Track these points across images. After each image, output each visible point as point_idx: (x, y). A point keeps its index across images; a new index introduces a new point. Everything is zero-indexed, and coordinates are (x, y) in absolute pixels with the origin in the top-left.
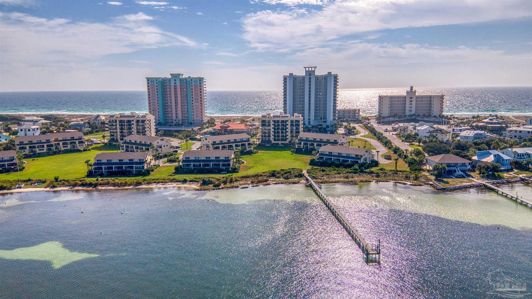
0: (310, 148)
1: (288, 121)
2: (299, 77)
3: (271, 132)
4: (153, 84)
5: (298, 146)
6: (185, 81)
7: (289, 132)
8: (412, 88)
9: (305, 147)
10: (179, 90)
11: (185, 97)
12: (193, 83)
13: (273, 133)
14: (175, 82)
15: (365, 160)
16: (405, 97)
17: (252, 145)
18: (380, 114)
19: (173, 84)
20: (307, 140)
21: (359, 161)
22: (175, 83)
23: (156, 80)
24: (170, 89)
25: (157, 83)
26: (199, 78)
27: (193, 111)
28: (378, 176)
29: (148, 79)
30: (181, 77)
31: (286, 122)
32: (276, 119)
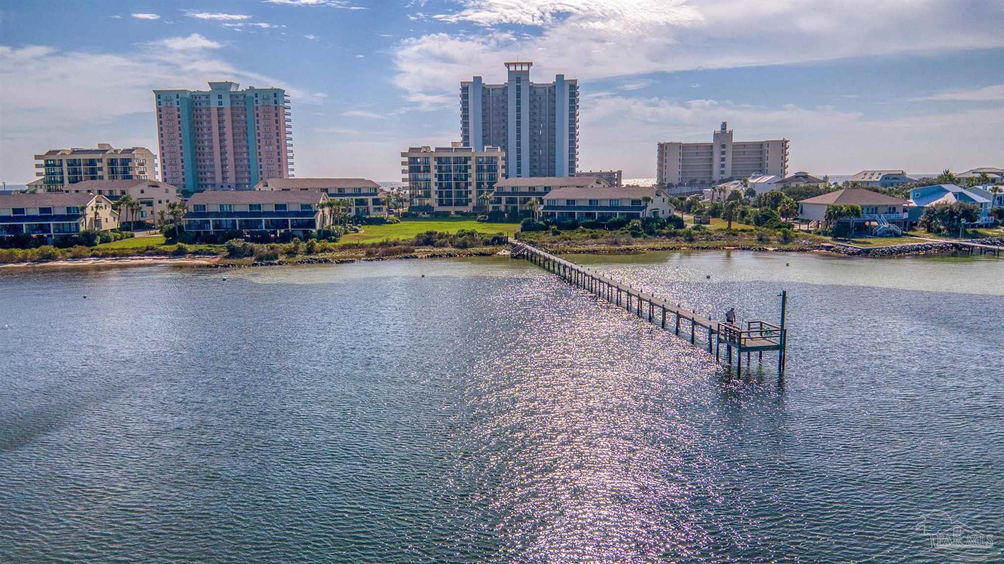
0: (522, 211)
1: (470, 158)
2: (494, 88)
3: (433, 185)
4: (169, 105)
5: (493, 207)
6: (242, 98)
7: (474, 184)
8: (724, 125)
9: (510, 208)
10: (227, 118)
11: (242, 133)
12: (260, 103)
13: (436, 188)
14: (220, 100)
15: (655, 213)
16: (711, 146)
17: (383, 204)
18: (662, 180)
19: (214, 104)
20: (515, 191)
21: (641, 213)
22: (220, 103)
23: (176, 97)
24: (209, 116)
25: (178, 102)
26: (272, 89)
27: (261, 163)
28: (691, 240)
29: (159, 94)
30: (233, 89)
31: (465, 162)
32: (443, 155)
